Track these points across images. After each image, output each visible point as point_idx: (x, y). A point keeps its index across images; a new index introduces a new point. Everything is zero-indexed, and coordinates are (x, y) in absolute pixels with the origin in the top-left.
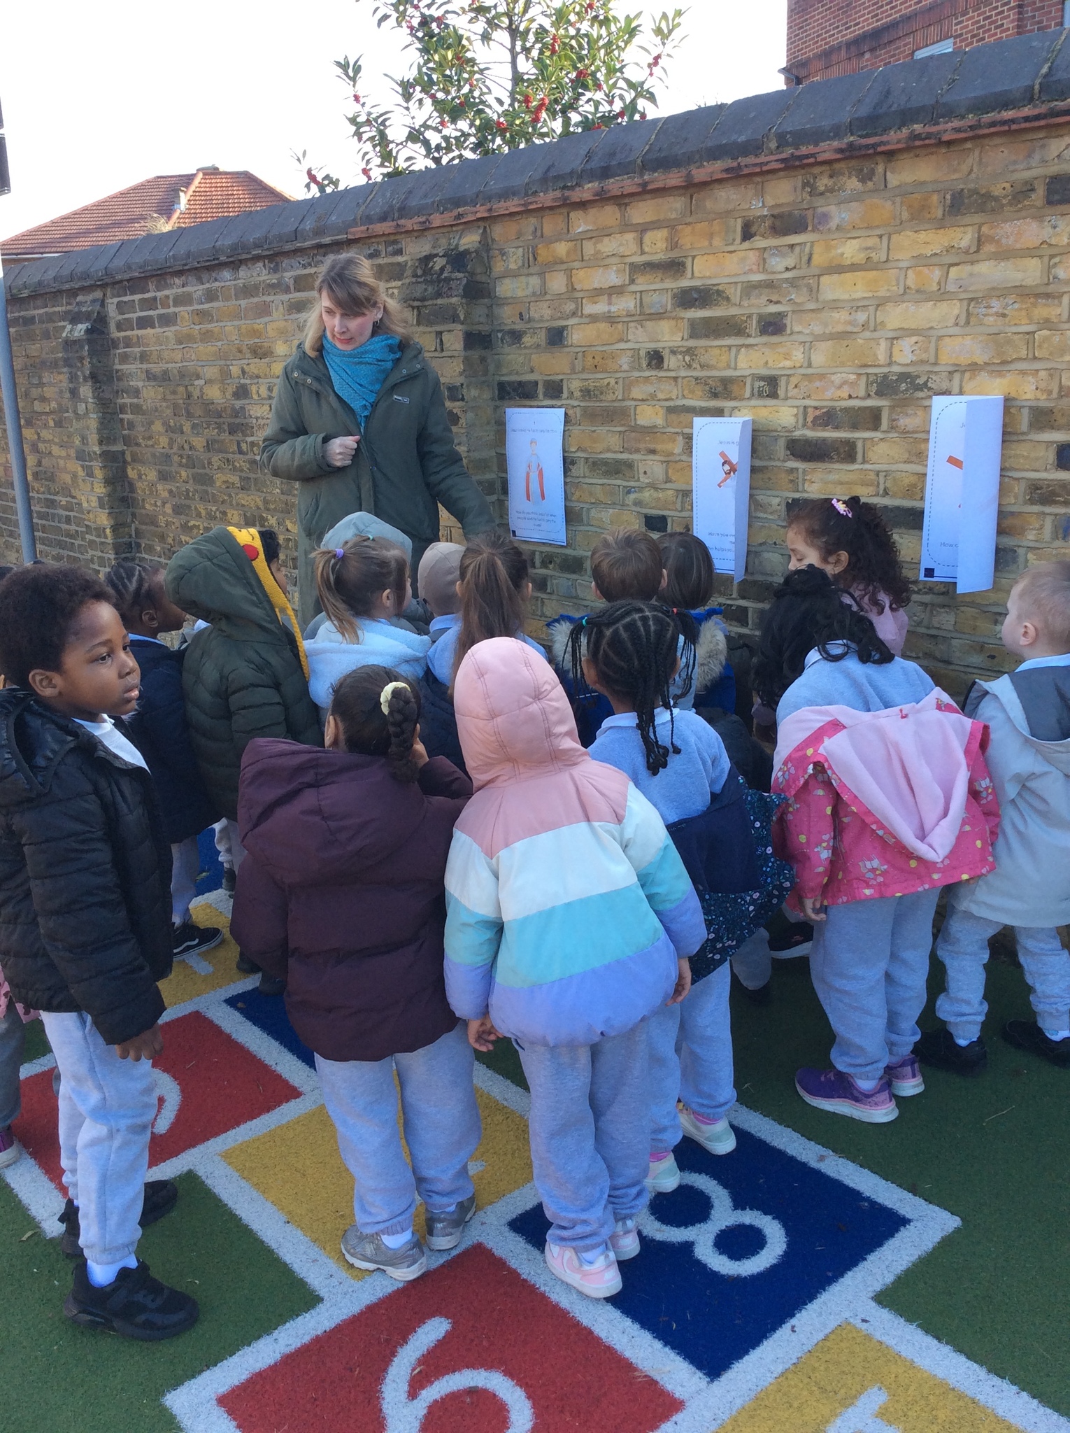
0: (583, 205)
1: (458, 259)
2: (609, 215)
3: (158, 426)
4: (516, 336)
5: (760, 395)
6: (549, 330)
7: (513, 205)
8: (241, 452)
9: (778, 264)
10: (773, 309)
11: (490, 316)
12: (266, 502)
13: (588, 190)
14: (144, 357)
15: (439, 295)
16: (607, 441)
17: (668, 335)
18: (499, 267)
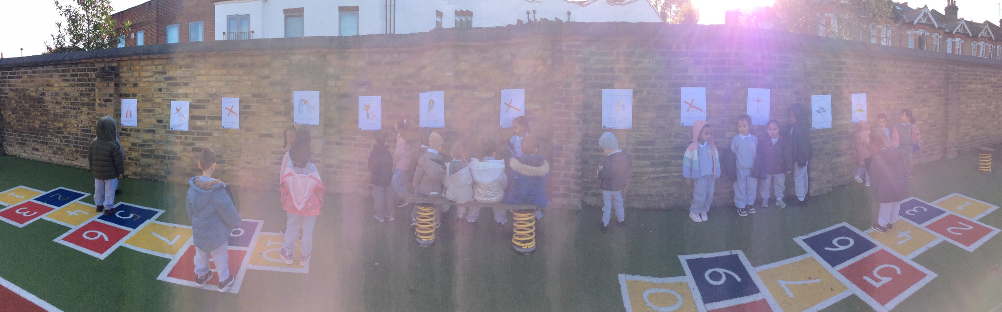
0: (143, 60)
1: (113, 68)
2: (149, 62)
3: (13, 101)
4: (125, 85)
5: (184, 97)
6: (134, 84)
7: (127, 58)
8: (41, 107)
9: (188, 74)
10: (186, 81)
11: (119, 80)
12: (48, 119)
13: (145, 57)
14: (9, 85)
15: (108, 75)
16: (148, 106)
17: (163, 85)
18: (121, 70)
